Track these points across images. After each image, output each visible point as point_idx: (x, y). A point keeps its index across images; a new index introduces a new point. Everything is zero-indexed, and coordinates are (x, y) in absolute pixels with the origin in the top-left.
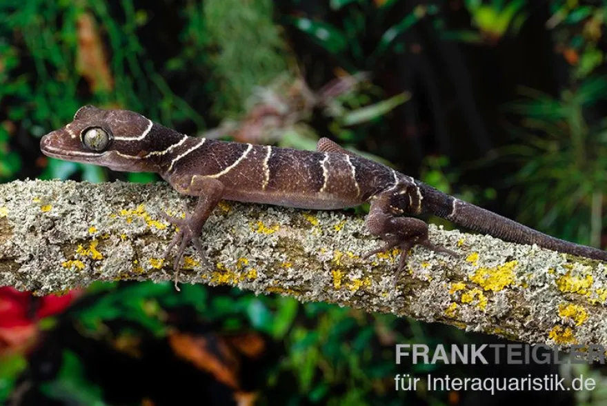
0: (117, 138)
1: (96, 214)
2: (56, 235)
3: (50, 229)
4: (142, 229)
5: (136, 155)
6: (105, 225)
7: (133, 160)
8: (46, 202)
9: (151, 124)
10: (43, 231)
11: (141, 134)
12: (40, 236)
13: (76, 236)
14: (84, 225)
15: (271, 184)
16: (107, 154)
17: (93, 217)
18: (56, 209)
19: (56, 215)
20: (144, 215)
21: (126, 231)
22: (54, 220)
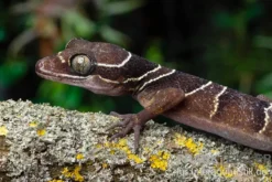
0: (100, 64)
1: (84, 143)
2: (47, 158)
3: (43, 151)
4: (123, 161)
5: (115, 79)
6: (91, 154)
7: (112, 84)
8: (41, 127)
9: (130, 55)
10: (36, 153)
11: (120, 62)
12: (33, 156)
13: (65, 160)
14: (73, 151)
15: (217, 115)
16: (90, 77)
17: (81, 145)
18: (50, 135)
19: (50, 140)
20: (125, 148)
21: (110, 162)
22: (47, 143)
